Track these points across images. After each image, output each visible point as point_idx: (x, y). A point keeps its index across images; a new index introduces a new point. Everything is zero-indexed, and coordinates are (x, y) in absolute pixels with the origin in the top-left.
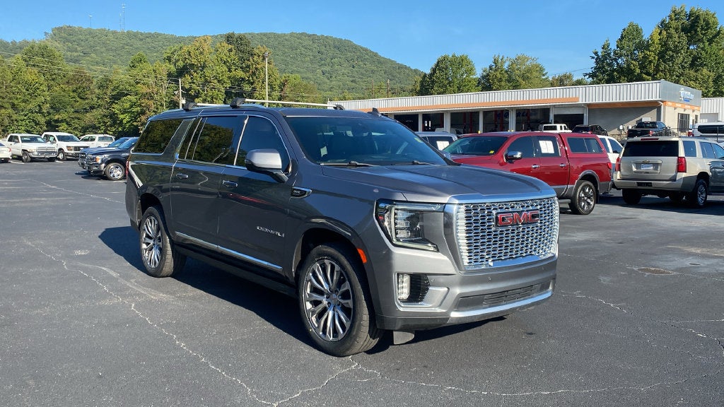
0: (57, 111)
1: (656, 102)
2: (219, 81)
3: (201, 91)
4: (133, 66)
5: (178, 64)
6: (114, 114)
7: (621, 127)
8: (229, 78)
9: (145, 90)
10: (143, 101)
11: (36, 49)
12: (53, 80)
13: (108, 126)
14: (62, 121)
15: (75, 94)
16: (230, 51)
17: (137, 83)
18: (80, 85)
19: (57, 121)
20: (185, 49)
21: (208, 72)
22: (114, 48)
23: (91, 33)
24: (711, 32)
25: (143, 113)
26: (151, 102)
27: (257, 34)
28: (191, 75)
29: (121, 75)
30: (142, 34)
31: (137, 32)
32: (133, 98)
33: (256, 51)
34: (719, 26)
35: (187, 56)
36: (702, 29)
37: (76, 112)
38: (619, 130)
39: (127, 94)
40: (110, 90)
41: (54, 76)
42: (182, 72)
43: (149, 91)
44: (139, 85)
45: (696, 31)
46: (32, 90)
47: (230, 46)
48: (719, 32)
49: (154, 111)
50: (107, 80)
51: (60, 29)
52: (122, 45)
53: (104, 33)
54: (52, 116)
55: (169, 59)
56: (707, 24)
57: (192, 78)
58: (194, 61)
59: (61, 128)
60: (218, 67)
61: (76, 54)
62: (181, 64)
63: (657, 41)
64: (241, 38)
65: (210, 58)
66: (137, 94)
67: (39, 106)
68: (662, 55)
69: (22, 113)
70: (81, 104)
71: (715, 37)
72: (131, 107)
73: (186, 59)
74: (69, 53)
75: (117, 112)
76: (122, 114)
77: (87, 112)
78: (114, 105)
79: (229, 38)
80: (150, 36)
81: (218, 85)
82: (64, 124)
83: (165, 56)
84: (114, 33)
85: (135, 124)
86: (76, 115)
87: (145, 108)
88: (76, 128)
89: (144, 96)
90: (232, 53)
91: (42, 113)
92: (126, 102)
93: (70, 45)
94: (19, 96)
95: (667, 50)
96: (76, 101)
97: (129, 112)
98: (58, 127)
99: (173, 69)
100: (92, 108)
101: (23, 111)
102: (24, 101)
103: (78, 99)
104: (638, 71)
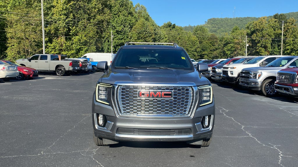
0: (204, 50)
2: (269, 36)
3: (260, 40)
4: (233, 32)
5: (251, 29)
6: (224, 51)
8: (274, 34)
9: (236, 41)
10: (236, 46)
11: (198, 28)
12: (203, 39)
13: (222, 56)
14: (205, 55)
15: (211, 44)
16: (276, 21)
17: (234, 39)
18: (213, 40)
19: (203, 55)
20: (255, 23)
21: (264, 32)
22: (230, 25)
23: (222, 20)
25: (235, 50)
26: (239, 46)
27: (296, 13)
28: (256, 33)
29: (228, 36)
30: (241, 18)
31: (240, 18)
32: (232, 45)
33: (288, 21)
35: (255, 26)
37: (211, 51)
39: (230, 43)
40: (223, 42)
41: (204, 38)
42: (253, 33)
43: (238, 41)
44: (235, 39)
46: (194, 44)
47: (276, 20)
49: (240, 50)
50: (223, 38)
51: (210, 20)
52: (233, 23)
53: (227, 19)
54: (202, 53)
55: (248, 28)
57: (256, 35)
58: (258, 28)
59: (205, 57)
60: (269, 30)
61: (215, 29)
62: (253, 29)
64: (281, 15)
65: (265, 25)
66: (234, 43)
67: (196, 49)
69: (190, 52)
70: (213, 48)
72: (231, 48)
73: (254, 27)
74: (213, 29)
75: (226, 50)
76: (228, 51)
77: (215, 51)
78: (225, 48)
79: (275, 17)
80: (245, 18)
81: (268, 37)
82: (206, 56)
83: (246, 26)
84: (231, 19)
85: (232, 55)
86: (211, 52)
87: (236, 49)
88: (210, 57)
89: (236, 43)
90: (276, 23)
91: (197, 52)
92: (229, 46)
93: (214, 25)
94: (189, 46)
96: (211, 47)
97: (230, 50)
98: (204, 57)
99: (249, 32)
100: (217, 49)
101: (190, 51)
102: (191, 48)
103: (212, 46)
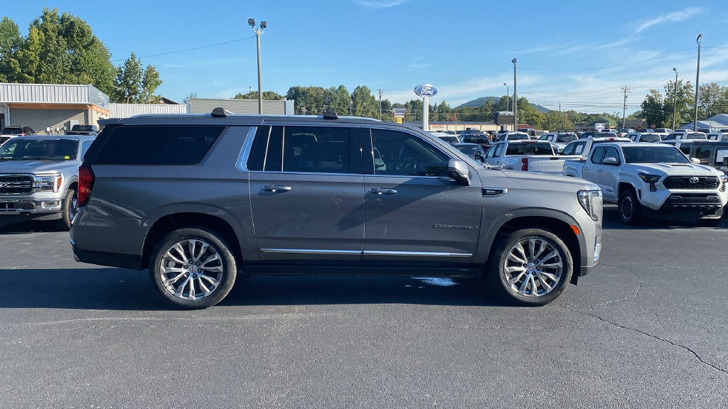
1: (85, 106)
7: (48, 129)
24: (86, 41)
34: (92, 35)
36: (78, 35)
38: (46, 131)
45: (72, 36)
48: (93, 41)
56: (83, 32)
63: (37, 41)
68: (43, 56)
71: (90, 45)
95: (48, 51)
104: (19, 70)
